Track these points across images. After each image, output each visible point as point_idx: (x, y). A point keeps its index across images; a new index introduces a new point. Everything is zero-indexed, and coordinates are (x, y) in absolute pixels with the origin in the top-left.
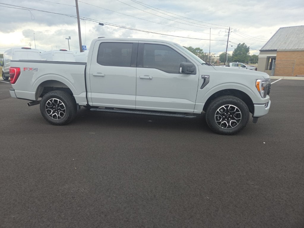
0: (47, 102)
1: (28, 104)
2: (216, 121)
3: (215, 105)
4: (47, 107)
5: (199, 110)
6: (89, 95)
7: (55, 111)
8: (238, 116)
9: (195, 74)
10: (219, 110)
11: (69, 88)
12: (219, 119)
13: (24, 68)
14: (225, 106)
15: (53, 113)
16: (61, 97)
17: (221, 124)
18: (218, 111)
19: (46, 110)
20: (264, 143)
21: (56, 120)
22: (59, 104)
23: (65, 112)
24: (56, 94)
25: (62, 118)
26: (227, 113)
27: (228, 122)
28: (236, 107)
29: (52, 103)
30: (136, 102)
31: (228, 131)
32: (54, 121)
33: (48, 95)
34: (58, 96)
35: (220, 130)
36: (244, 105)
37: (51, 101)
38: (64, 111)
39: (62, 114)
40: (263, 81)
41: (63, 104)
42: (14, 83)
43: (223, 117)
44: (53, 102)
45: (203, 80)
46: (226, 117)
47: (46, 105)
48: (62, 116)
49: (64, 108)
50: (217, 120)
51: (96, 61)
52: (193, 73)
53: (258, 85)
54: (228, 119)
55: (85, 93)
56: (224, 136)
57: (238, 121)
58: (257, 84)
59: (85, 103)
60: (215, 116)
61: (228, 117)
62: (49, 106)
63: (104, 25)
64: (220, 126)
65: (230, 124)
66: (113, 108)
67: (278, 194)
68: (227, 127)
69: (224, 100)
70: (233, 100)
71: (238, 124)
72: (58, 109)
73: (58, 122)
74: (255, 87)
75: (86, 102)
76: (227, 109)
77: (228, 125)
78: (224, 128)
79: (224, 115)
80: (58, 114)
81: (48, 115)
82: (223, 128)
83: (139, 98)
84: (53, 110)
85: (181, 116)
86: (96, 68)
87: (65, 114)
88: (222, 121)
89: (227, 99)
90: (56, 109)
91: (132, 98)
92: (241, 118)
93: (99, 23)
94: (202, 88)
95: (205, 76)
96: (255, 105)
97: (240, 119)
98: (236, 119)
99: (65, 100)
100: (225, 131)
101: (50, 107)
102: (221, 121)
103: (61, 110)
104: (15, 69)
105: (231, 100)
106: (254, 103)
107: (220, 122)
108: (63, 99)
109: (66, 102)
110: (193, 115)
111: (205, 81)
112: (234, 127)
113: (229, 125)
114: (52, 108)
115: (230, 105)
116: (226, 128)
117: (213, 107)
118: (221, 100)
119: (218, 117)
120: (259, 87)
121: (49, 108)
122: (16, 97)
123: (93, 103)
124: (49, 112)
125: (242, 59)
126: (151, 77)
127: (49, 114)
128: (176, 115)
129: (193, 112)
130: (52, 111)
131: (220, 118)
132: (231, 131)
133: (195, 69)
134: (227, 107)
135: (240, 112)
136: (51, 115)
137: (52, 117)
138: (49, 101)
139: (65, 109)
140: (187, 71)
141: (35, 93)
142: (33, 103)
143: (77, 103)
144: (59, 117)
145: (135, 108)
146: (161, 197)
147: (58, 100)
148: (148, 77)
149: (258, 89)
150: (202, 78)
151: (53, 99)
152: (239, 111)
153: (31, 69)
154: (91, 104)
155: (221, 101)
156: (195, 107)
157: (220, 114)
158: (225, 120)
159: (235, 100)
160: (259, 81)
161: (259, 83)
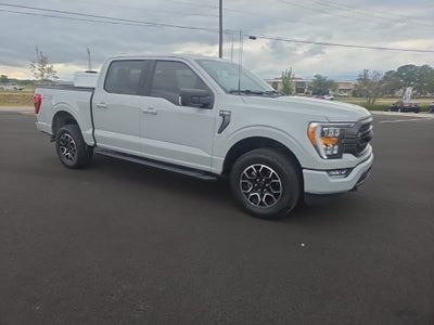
1: (50, 140)
2: (242, 191)
5: (218, 169)
8: (276, 186)
9: (211, 108)
10: (247, 172)
14: (254, 167)
15: (67, 152)
17: (249, 197)
18: (244, 174)
19: (60, 148)
20: (303, 245)
21: (69, 162)
22: (70, 141)
24: (67, 129)
25: (73, 159)
26: (260, 180)
28: (272, 171)
29: (65, 140)
30: (139, 146)
31: (261, 212)
32: (66, 163)
34: (69, 132)
35: (249, 207)
38: (74, 151)
40: (324, 126)
41: (73, 141)
43: (253, 186)
45: (221, 119)
46: (258, 187)
47: (60, 141)
50: (244, 189)
51: (103, 88)
52: (208, 107)
53: (313, 132)
54: (261, 190)
55: (92, 129)
57: (276, 195)
58: (310, 131)
60: (241, 181)
61: (261, 186)
64: (248, 200)
65: (264, 200)
68: (259, 205)
69: (253, 156)
70: (267, 157)
71: (276, 201)
73: (70, 165)
74: (307, 137)
75: (93, 141)
76: (258, 172)
77: (260, 200)
78: (255, 205)
82: (252, 204)
85: (193, 174)
86: (102, 97)
87: (75, 154)
88: (252, 191)
89: (257, 155)
94: (220, 132)
95: (223, 111)
96: (304, 170)
97: (280, 193)
98: (273, 191)
100: (255, 210)
102: (249, 191)
105: (263, 156)
106: (302, 166)
107: (249, 194)
108: (73, 135)
109: (76, 140)
111: (225, 120)
115: (262, 166)
119: (246, 184)
120: (315, 137)
121: (63, 146)
126: (155, 111)
127: (63, 152)
129: (210, 171)
130: (65, 150)
131: (249, 185)
132: (265, 212)
133: (212, 100)
134: (257, 168)
135: (279, 181)
136: (65, 154)
137: (65, 157)
138: (62, 137)
139: (75, 148)
141: (52, 127)
142: (54, 138)
143: (85, 142)
147: (69, 136)
148: (152, 111)
149: (312, 141)
150: (221, 115)
151: (66, 135)
152: (277, 179)
154: (98, 144)
155: (247, 157)
156: (211, 162)
157: (248, 179)
158: (257, 192)
160: (314, 125)
161: (315, 128)
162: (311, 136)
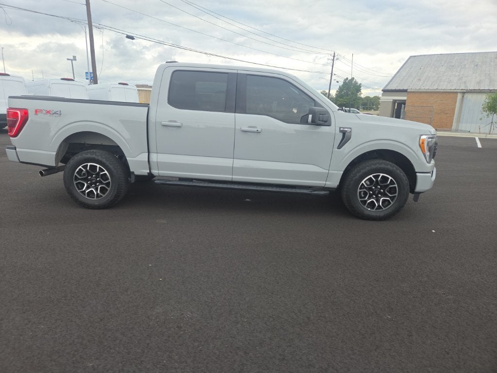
0: (77, 170)
1: (41, 173)
2: (360, 200)
3: (358, 175)
4: (76, 178)
5: (334, 183)
6: (154, 157)
7: (91, 184)
8: (392, 190)
9: (329, 126)
10: (365, 182)
11: (119, 146)
12: (363, 196)
13: (36, 111)
14: (373, 176)
15: (88, 187)
16: (104, 160)
17: (367, 204)
18: (363, 184)
19: (75, 183)
20: (434, 231)
21: (94, 200)
22: (99, 173)
23: (109, 187)
24: (94, 156)
25: (104, 196)
26: (376, 187)
27: (378, 201)
28: (390, 178)
29: (87, 171)
30: (232, 170)
31: (378, 214)
32: (89, 202)
33: (80, 156)
34: (98, 159)
35: (366, 213)
36: (402, 174)
37: (85, 167)
38: (108, 184)
39: (103, 190)
40: (429, 138)
41: (106, 172)
42: (16, 135)
43: (370, 193)
44: (88, 168)
45: (341, 135)
46: (374, 193)
47: (75, 174)
48: (104, 194)
49: (108, 179)
50: (361, 197)
51: (167, 101)
52: (326, 124)
53: (423, 143)
54: (377, 196)
55: (147, 154)
56: (371, 222)
57: (391, 198)
58: (421, 142)
59: (145, 172)
60: (359, 191)
61: (377, 192)
62: (80, 176)
63: (134, 39)
64: (365, 207)
65: (381, 204)
66: (191, 180)
67: (485, 307)
68: (376, 209)
69: (373, 167)
70: (386, 167)
71: (392, 203)
72: (97, 182)
73: (96, 204)
74: (419, 147)
75: (147, 170)
76: (377, 181)
77: (377, 205)
78: (372, 210)
79: (370, 189)
80: (97, 190)
81: (79, 191)
82: (369, 209)
83: (238, 163)
84: (87, 183)
85: (305, 191)
87: (109, 189)
88: (369, 198)
89: (378, 165)
90: (94, 181)
91: (227, 162)
92: (397, 194)
93: (126, 35)
94: (340, 147)
95: (344, 128)
96: (418, 174)
97: (396, 196)
98: (390, 195)
99: (111, 166)
100: (374, 214)
101: (82, 177)
102: (366, 198)
103: (101, 183)
104: (19, 112)
105: (383, 166)
106: (416, 171)
107: (366, 201)
108: (108, 163)
109: (113, 169)
110: (324, 191)
111: (345, 137)
112: (387, 208)
113: (379, 205)
114: (86, 180)
115: (381, 175)
116: (374, 210)
117: (356, 177)
118: (368, 166)
119: (362, 193)
120: (424, 147)
121: (81, 179)
122: (18, 161)
123: (160, 172)
124: (80, 187)
125: (351, 103)
126: (259, 130)
127: (79, 189)
128: (298, 191)
129: (324, 186)
130: (86, 185)
131: (365, 194)
132: (382, 214)
133: (329, 117)
134: (376, 177)
135: (396, 185)
136: (85, 191)
137: (85, 195)
138: (80, 167)
139: (110, 180)
140: (319, 120)
141: (55, 153)
142: (50, 170)
143: (131, 170)
144: (98, 194)
145: (231, 180)
146: (319, 319)
147: (98, 166)
148: (255, 130)
149: (422, 150)
150: (341, 131)
151: (89, 164)
152: (394, 184)
153: (48, 112)
154: (155, 172)
155: (368, 168)
156: (327, 177)
157: (366, 188)
158: (373, 198)
159: (389, 167)
160: (423, 137)
161: (423, 140)
162: (421, 146)
